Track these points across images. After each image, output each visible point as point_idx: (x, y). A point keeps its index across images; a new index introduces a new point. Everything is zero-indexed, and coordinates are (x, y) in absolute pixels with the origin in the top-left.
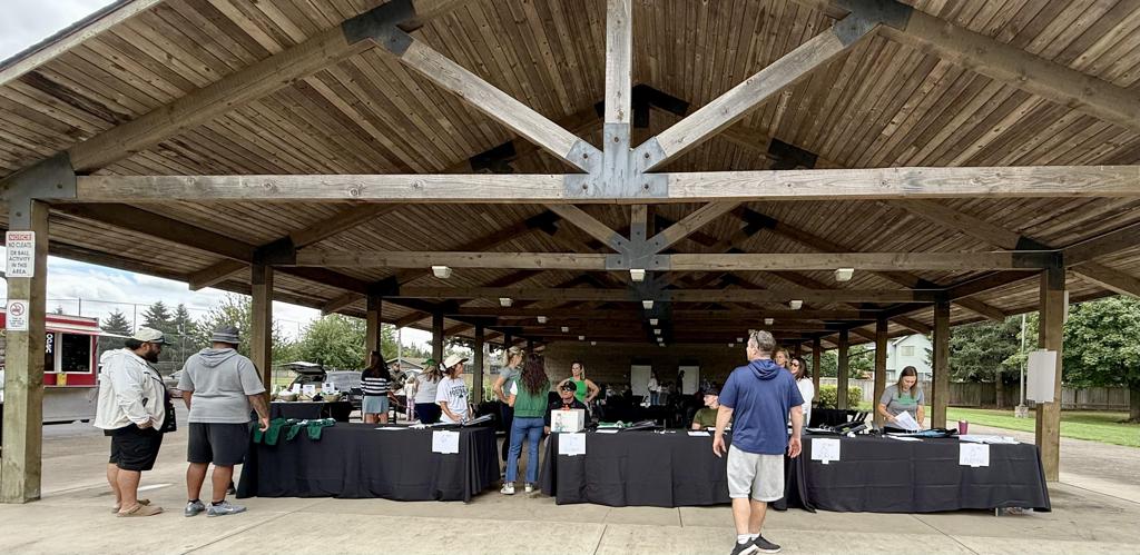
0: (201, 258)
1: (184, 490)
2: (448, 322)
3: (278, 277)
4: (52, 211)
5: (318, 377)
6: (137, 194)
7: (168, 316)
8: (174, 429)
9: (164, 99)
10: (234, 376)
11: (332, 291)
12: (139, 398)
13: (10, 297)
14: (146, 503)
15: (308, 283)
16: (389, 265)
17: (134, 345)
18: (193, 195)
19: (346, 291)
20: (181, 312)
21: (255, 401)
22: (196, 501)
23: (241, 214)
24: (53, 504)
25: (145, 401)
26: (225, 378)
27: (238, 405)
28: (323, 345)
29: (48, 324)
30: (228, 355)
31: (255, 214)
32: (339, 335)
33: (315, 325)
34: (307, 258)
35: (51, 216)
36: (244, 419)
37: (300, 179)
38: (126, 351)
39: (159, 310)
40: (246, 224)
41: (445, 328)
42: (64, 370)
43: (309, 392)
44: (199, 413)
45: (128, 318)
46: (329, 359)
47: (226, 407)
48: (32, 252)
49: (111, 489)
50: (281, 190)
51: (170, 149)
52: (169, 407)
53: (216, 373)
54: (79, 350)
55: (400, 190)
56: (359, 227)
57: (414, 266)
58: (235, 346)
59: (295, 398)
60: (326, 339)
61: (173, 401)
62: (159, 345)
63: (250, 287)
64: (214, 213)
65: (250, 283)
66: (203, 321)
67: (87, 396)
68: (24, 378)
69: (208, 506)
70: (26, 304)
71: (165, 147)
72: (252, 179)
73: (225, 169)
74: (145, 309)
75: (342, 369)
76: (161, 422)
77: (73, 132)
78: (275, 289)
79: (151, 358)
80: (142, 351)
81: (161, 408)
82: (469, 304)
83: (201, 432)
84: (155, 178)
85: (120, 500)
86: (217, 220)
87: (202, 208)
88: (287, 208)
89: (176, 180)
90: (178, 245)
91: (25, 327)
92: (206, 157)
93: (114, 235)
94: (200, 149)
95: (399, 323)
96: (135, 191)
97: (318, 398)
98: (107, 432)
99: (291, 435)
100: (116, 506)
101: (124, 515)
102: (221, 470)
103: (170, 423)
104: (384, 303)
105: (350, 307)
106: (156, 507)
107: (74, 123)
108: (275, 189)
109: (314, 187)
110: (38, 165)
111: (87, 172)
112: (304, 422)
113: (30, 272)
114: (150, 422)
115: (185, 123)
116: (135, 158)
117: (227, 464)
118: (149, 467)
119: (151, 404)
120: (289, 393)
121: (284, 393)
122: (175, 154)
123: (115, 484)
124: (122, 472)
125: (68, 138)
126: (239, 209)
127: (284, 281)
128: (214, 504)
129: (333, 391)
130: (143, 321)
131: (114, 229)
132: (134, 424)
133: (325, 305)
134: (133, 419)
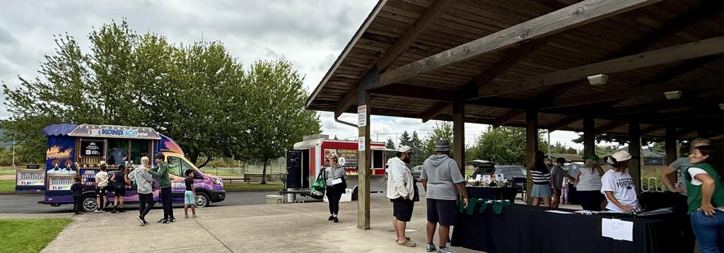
0: (427, 103)
1: (425, 236)
2: (598, 122)
3: (468, 108)
4: (372, 94)
5: (489, 170)
6: (402, 76)
7: (409, 138)
8: (418, 200)
9: (411, 22)
10: (447, 171)
11: (500, 111)
12: (403, 183)
13: (360, 136)
14: (408, 239)
15: (484, 108)
16: (546, 84)
17: (399, 154)
18: (425, 69)
19: (510, 109)
20: (415, 135)
21: (459, 187)
22: (431, 243)
23: (447, 73)
24: (374, 232)
25: (406, 184)
26: (442, 173)
27: (450, 189)
28: (490, 148)
29: (371, 147)
30: (443, 159)
31: (455, 72)
32: (500, 141)
33: (485, 136)
34: (486, 92)
35: (372, 96)
36: (454, 198)
37: (484, 40)
38: (396, 158)
39: (405, 135)
40: (450, 79)
41: (595, 127)
42: (375, 167)
43: (486, 180)
44: (431, 193)
45: (394, 141)
46: (494, 157)
47: (444, 190)
48: (365, 114)
49: (394, 229)
50: (472, 51)
51: (414, 48)
52: (415, 188)
53: (437, 170)
54: (379, 158)
55: (562, 21)
56: (521, 62)
57: (569, 80)
58: (447, 153)
59: (478, 183)
60: (492, 144)
61: (417, 184)
62: (409, 154)
63: (451, 116)
64: (434, 77)
65: (451, 114)
66: (425, 139)
67: (382, 180)
68: (364, 173)
69: (437, 247)
70: (364, 138)
71: (412, 48)
72: (455, 49)
73: (438, 49)
74: (400, 136)
75: (503, 164)
76: (413, 196)
77: (378, 54)
78: (466, 115)
79: (407, 161)
80: (403, 157)
81: (412, 188)
82: (622, 104)
83: (432, 203)
84: (409, 65)
85: (398, 236)
86: (435, 81)
87: (428, 76)
88: (472, 62)
89: (417, 63)
90: (417, 99)
91: (364, 149)
92: (430, 46)
93: (392, 100)
94: (427, 43)
95: (551, 129)
96: (401, 75)
97: (492, 184)
98: (392, 200)
99: (482, 210)
100: (397, 239)
101: (400, 244)
102: (442, 228)
103: (416, 197)
104: (539, 114)
105: (513, 120)
106: (413, 243)
107: (378, 50)
108: (469, 51)
109: (494, 42)
110: (367, 74)
111: (383, 72)
112: (489, 202)
113: (365, 124)
114: (408, 196)
115: (420, 32)
116: (400, 59)
117: (446, 225)
118: (409, 220)
119: (408, 186)
120: (474, 181)
121: (471, 180)
122: (416, 50)
123: (396, 227)
124: (398, 221)
125: (376, 58)
126: (446, 71)
127: (471, 109)
128: (441, 248)
129: (503, 180)
130: (399, 141)
131: (393, 97)
132: (401, 197)
133: (495, 122)
134: (401, 194)
